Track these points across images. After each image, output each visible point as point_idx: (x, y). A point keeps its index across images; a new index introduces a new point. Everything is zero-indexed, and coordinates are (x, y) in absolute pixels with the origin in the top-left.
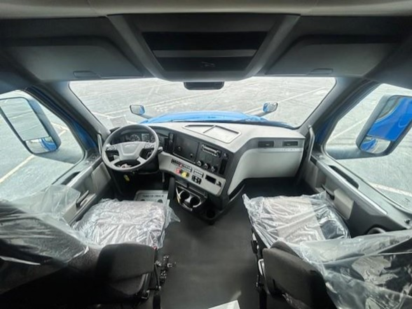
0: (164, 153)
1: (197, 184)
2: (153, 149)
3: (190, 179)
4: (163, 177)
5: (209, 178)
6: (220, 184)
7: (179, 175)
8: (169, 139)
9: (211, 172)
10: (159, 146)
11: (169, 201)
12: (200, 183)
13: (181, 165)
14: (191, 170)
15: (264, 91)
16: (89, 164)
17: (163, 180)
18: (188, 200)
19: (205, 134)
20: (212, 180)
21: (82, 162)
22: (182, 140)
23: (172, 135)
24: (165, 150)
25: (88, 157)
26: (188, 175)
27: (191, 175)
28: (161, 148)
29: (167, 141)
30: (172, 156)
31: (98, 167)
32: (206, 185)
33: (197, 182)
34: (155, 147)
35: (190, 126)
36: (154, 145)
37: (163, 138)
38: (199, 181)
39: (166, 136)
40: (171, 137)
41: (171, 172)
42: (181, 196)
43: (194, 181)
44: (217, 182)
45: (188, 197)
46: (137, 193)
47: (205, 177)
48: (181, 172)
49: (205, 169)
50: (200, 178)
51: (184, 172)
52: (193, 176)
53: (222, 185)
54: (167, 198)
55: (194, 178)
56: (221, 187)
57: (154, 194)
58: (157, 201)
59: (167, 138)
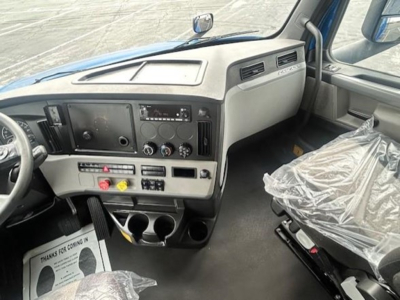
0: (51, 158)
1: (159, 193)
2: (18, 159)
3: (138, 189)
4: (71, 205)
5: (179, 173)
6: (207, 175)
7: (111, 190)
8: (50, 121)
9: (181, 158)
10: (33, 146)
11: (103, 242)
12: (163, 190)
13: (106, 169)
14: (134, 171)
15: (168, 17)
17: (74, 211)
18: (150, 229)
19: (135, 81)
20: (190, 173)
22: (85, 113)
23: (55, 109)
24: (51, 151)
26: (129, 183)
27: (138, 179)
28: (40, 149)
29: (46, 128)
30: (73, 156)
32: (177, 187)
33: (157, 188)
34: (20, 152)
36: (15, 150)
37: (33, 125)
38: (161, 185)
39: (41, 117)
40: (55, 114)
41: (86, 191)
42: (131, 227)
43: (148, 188)
44: (200, 172)
45: (145, 225)
46: (25, 260)
47: (169, 172)
48: (111, 183)
49: (167, 157)
50: (160, 178)
51: (118, 180)
52: (143, 180)
53: (212, 175)
54: (96, 239)
55: (146, 184)
56: (210, 178)
57: (66, 245)
58: (78, 255)
59: (45, 120)
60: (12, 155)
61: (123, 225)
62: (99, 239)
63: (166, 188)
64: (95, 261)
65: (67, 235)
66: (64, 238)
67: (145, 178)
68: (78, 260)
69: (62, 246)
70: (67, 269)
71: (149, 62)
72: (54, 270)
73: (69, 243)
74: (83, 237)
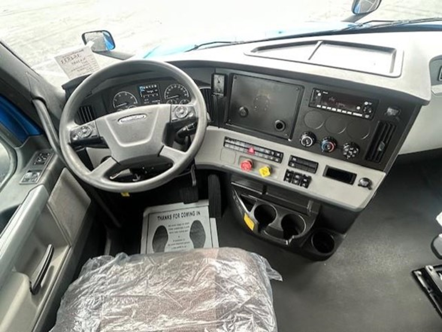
1: (301, 189)
3: (279, 178)
4: (193, 176)
6: (368, 184)
8: (213, 90)
12: (307, 187)
13: (252, 150)
14: (281, 159)
16: (32, 178)
17: (194, 182)
21: (15, 176)
25: (25, 163)
26: (271, 170)
27: (282, 169)
29: (207, 96)
30: (221, 129)
31: (59, 183)
33: (301, 183)
35: (261, 49)
38: (306, 182)
39: (206, 84)
40: (219, 83)
43: (291, 181)
44: (359, 180)
47: (321, 169)
48: (253, 165)
49: (326, 153)
50: (308, 174)
51: (260, 164)
52: (288, 171)
53: (373, 187)
54: (208, 215)
55: (290, 176)
56: (370, 189)
57: (180, 212)
58: (190, 225)
59: (210, 88)
60: (191, 115)
61: (250, 210)
62: (211, 216)
63: (310, 185)
64: (205, 236)
65: (185, 203)
66: (181, 205)
67: (291, 169)
68: (189, 229)
69: (177, 212)
70: (179, 234)
71: (325, 42)
72: (168, 232)
73: (183, 211)
74: (196, 210)
